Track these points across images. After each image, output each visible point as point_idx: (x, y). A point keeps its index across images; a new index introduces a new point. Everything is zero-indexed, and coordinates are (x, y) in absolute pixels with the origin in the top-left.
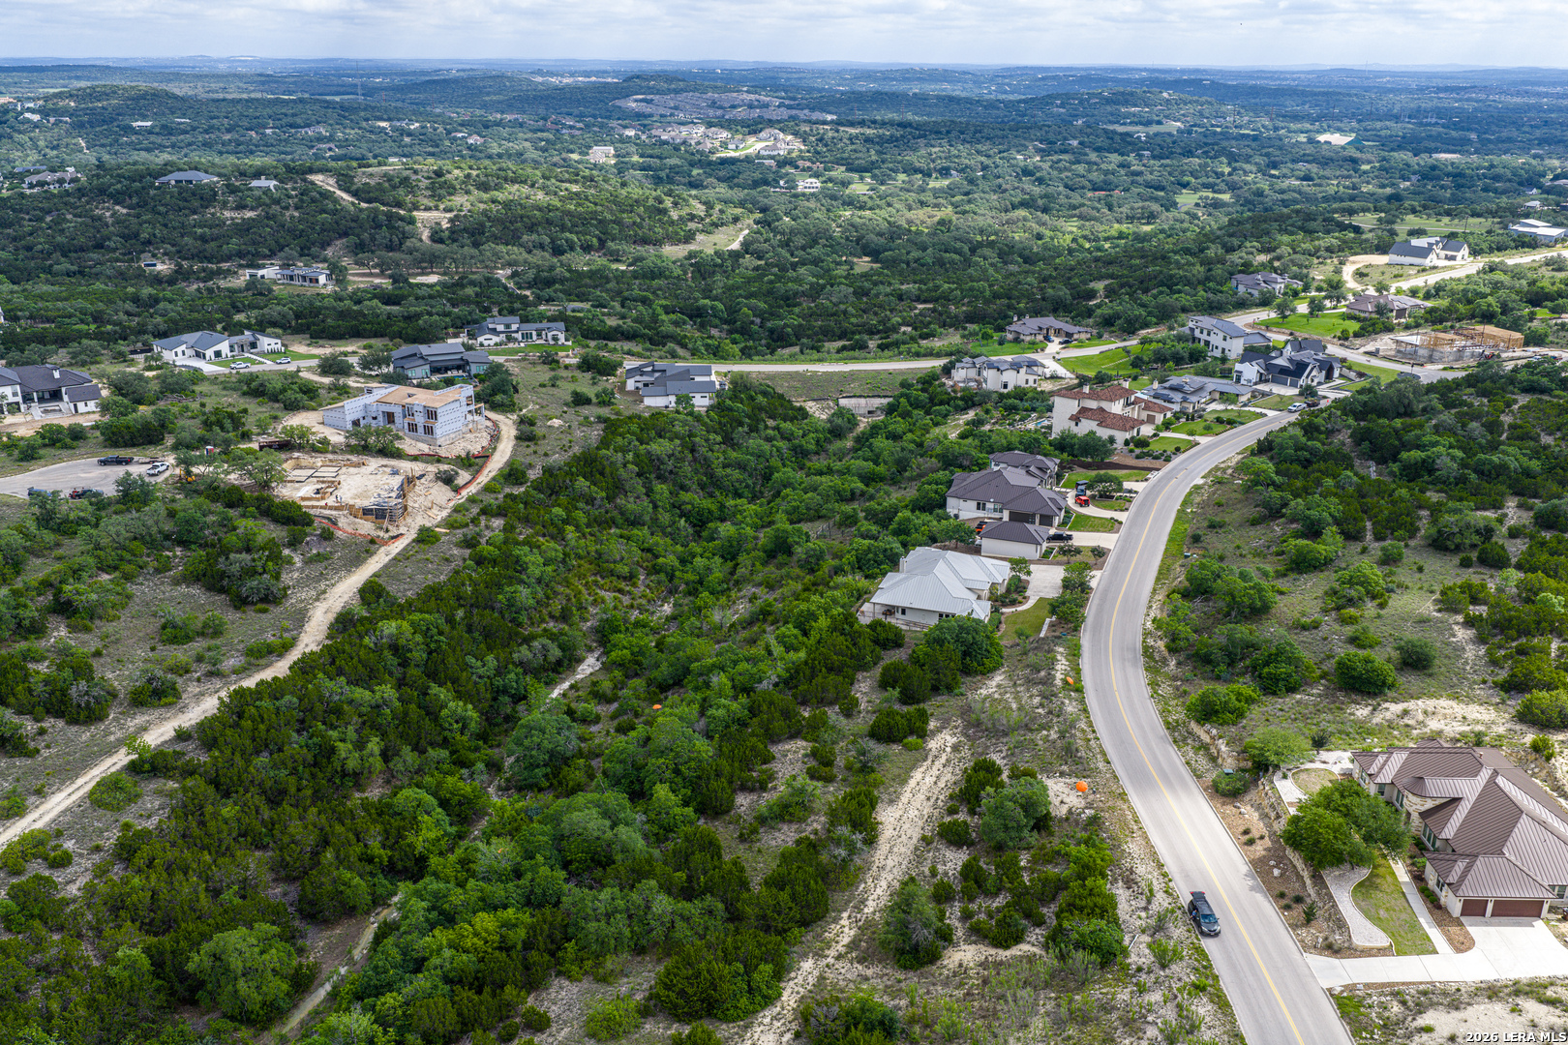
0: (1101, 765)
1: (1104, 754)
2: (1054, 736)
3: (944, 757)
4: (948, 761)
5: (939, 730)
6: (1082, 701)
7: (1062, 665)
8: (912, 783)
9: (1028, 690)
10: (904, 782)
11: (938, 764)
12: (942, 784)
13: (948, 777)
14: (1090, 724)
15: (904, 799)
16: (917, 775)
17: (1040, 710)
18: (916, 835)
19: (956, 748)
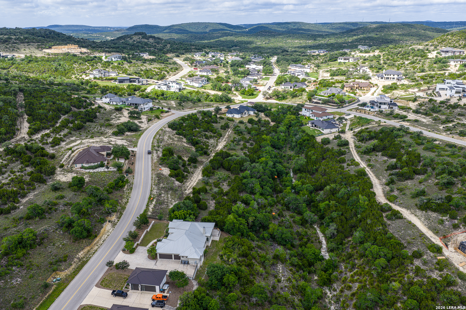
0: (154, 176)
1: (152, 180)
2: (162, 184)
3: (188, 188)
4: (187, 187)
5: (189, 194)
6: (151, 194)
7: (151, 206)
8: (196, 183)
9: (164, 199)
10: (198, 183)
11: (190, 186)
12: (189, 183)
13: (188, 184)
14: (152, 187)
15: (197, 180)
16: (195, 184)
17: (163, 192)
18: (194, 175)
19: (186, 190)
